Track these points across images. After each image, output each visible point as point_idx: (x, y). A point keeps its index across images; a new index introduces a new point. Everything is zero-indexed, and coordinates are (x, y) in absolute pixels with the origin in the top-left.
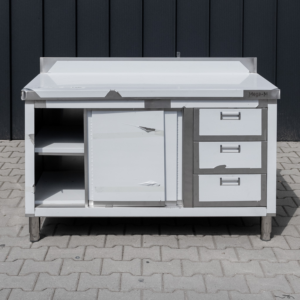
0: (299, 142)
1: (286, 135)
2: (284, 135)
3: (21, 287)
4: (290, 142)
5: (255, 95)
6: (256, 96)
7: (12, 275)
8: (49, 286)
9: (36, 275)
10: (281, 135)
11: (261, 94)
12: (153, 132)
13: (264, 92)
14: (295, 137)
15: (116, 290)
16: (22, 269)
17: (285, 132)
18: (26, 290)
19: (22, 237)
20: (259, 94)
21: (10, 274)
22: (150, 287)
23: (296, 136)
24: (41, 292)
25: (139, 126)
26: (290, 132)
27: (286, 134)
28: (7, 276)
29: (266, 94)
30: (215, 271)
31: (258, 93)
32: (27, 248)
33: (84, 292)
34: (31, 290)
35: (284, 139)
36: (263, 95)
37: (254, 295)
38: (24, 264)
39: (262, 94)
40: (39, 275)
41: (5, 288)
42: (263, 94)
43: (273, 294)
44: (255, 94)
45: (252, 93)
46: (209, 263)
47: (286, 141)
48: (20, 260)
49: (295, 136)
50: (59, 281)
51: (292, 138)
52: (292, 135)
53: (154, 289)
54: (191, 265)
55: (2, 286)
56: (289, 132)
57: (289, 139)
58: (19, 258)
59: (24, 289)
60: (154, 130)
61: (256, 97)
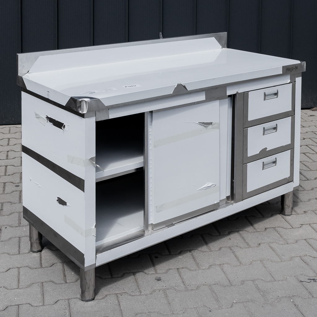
3: (28, 302)
5: (290, 70)
7: (11, 288)
8: (60, 298)
9: (40, 285)
12: (210, 126)
13: (296, 66)
15: (136, 294)
16: (20, 280)
18: (35, 305)
19: (4, 241)
21: (9, 288)
22: (171, 285)
24: (54, 305)
25: (197, 123)
28: (6, 290)
30: (230, 260)
32: (16, 253)
33: (102, 300)
34: (41, 304)
37: (280, 282)
38: (20, 274)
40: (43, 286)
41: (10, 305)
42: (295, 68)
43: (298, 279)
45: (288, 69)
46: (219, 251)
48: (13, 270)
50: (69, 290)
53: (176, 288)
54: (202, 256)
55: (6, 304)
58: (11, 267)
59: (33, 305)
60: (211, 123)
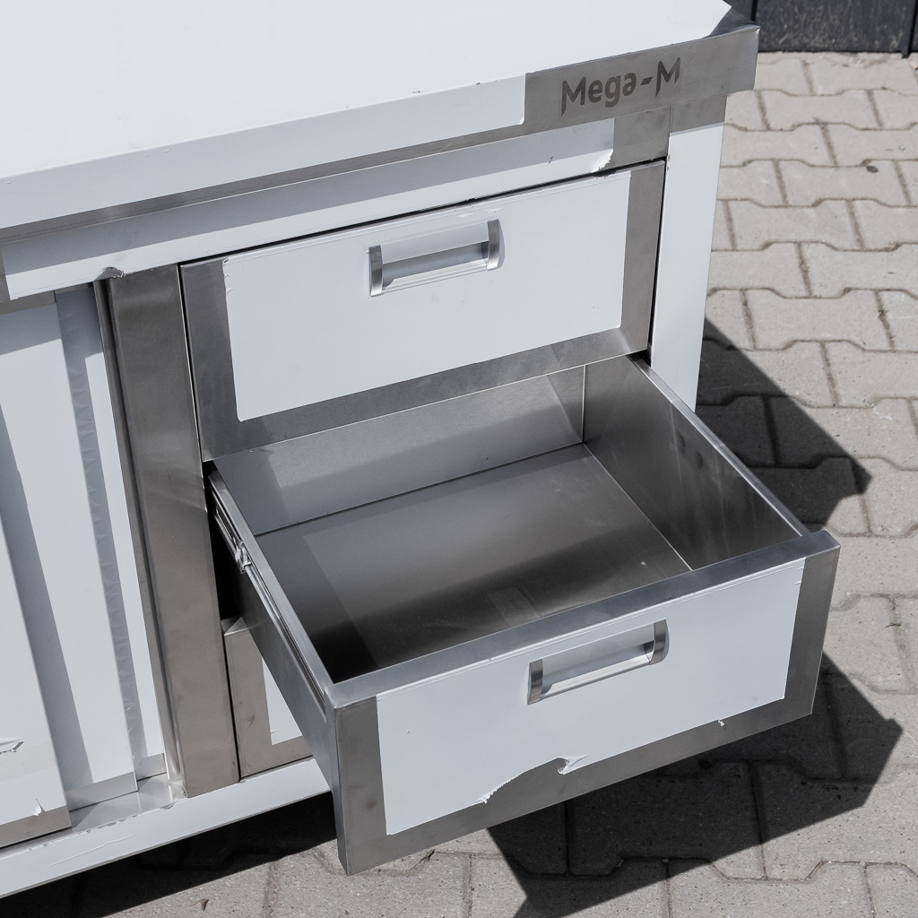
0: (862, 55)
1: (806, 25)
2: (797, 21)
4: (821, 55)
5: (603, 94)
6: (604, 99)
10: (782, 25)
11: (639, 80)
13: (661, 63)
14: (847, 32)
17: (801, 9)
20: (623, 83)
23: (852, 27)
26: (825, 9)
27: (803, 18)
29: (668, 78)
31: (617, 80)
35: (796, 43)
36: (654, 82)
39: (646, 81)
42: (654, 73)
44: (599, 91)
45: (581, 86)
47: (799, 51)
49: (848, 26)
51: (830, 38)
52: (837, 22)
56: (821, 8)
57: (818, 41)
61: (609, 105)
